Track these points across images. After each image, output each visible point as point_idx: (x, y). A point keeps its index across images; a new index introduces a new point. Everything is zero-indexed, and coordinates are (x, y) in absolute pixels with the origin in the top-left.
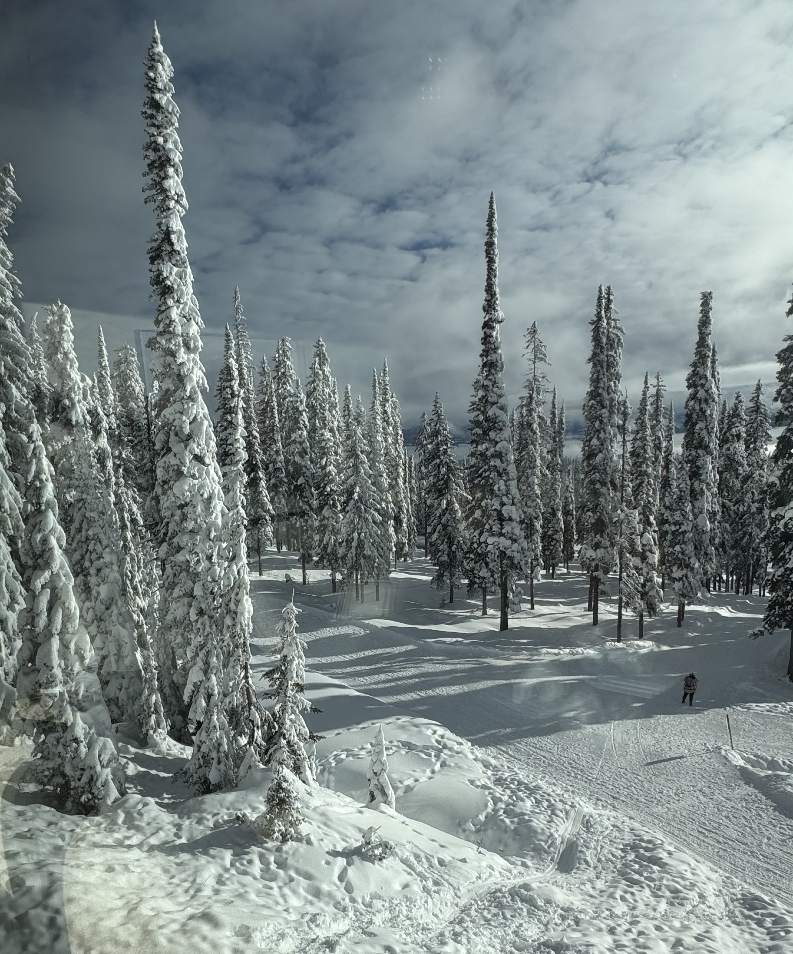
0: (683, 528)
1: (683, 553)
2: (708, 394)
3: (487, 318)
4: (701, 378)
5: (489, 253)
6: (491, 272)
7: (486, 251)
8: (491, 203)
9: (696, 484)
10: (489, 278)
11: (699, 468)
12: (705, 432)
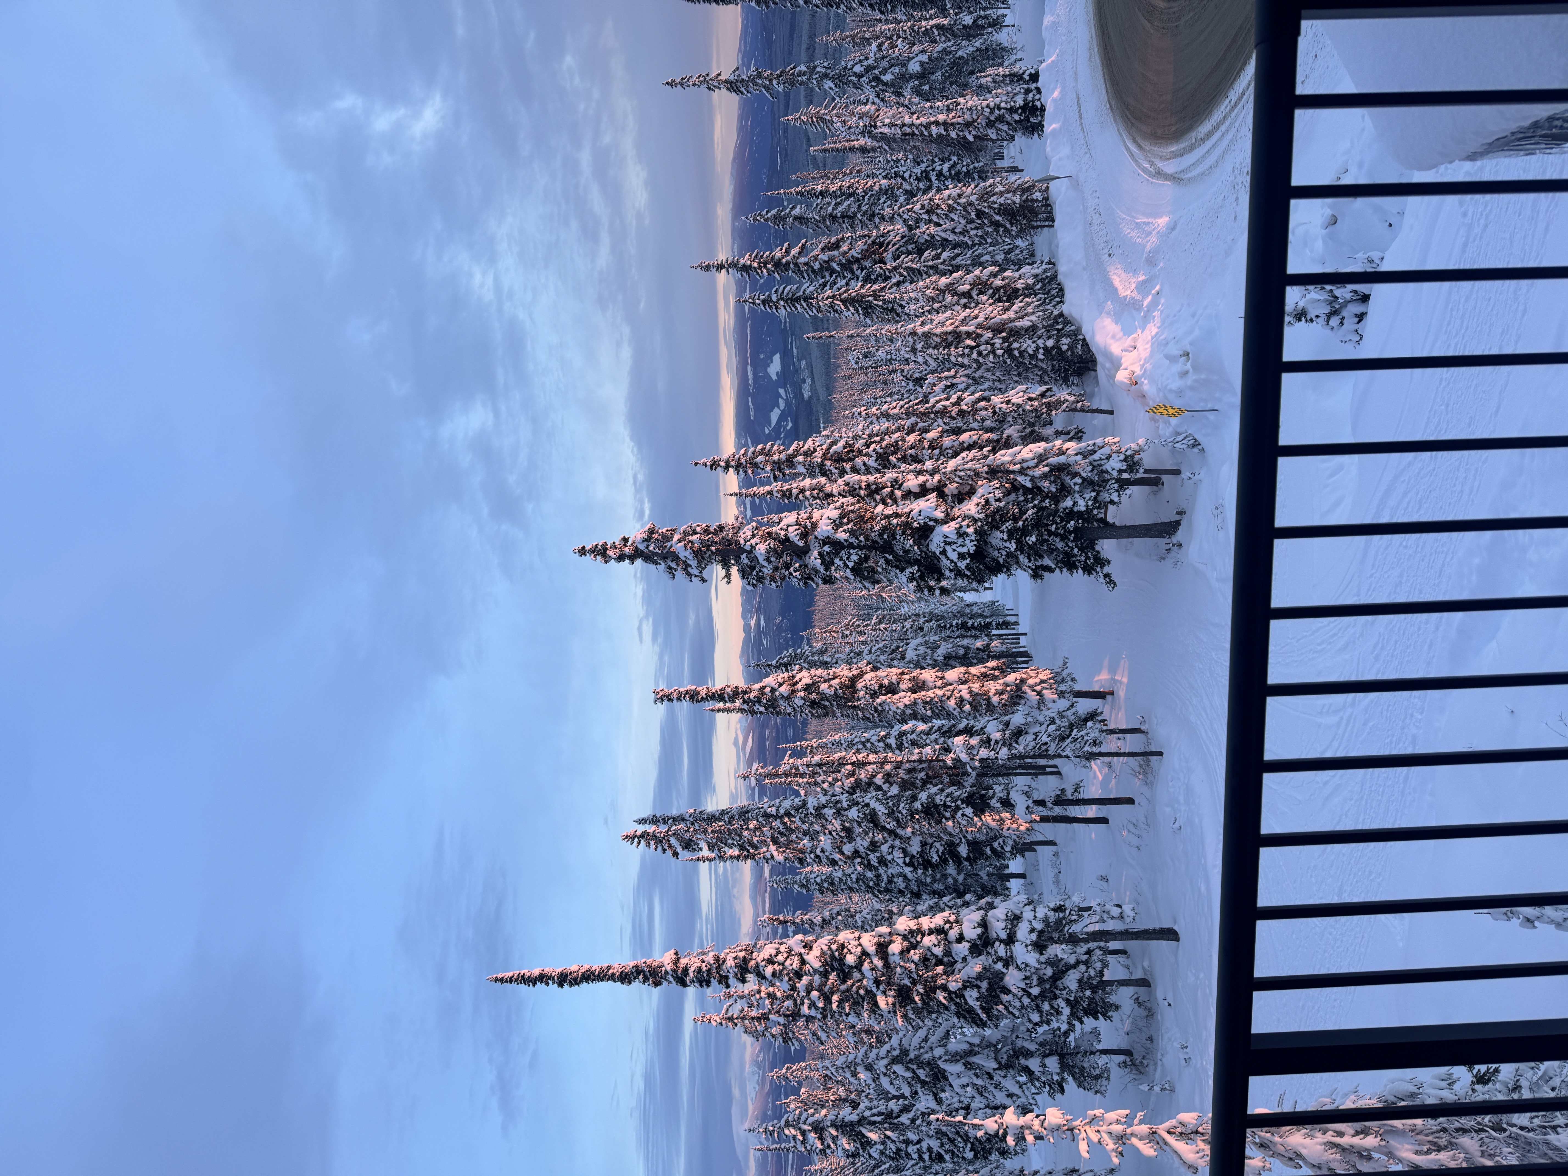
0: (967, 696)
1: (1001, 694)
2: (784, 683)
3: (671, 979)
4: (763, 694)
5: (575, 980)
6: (602, 976)
7: (571, 985)
8: (502, 980)
9: (903, 686)
10: (612, 978)
11: (881, 686)
12: (835, 682)
